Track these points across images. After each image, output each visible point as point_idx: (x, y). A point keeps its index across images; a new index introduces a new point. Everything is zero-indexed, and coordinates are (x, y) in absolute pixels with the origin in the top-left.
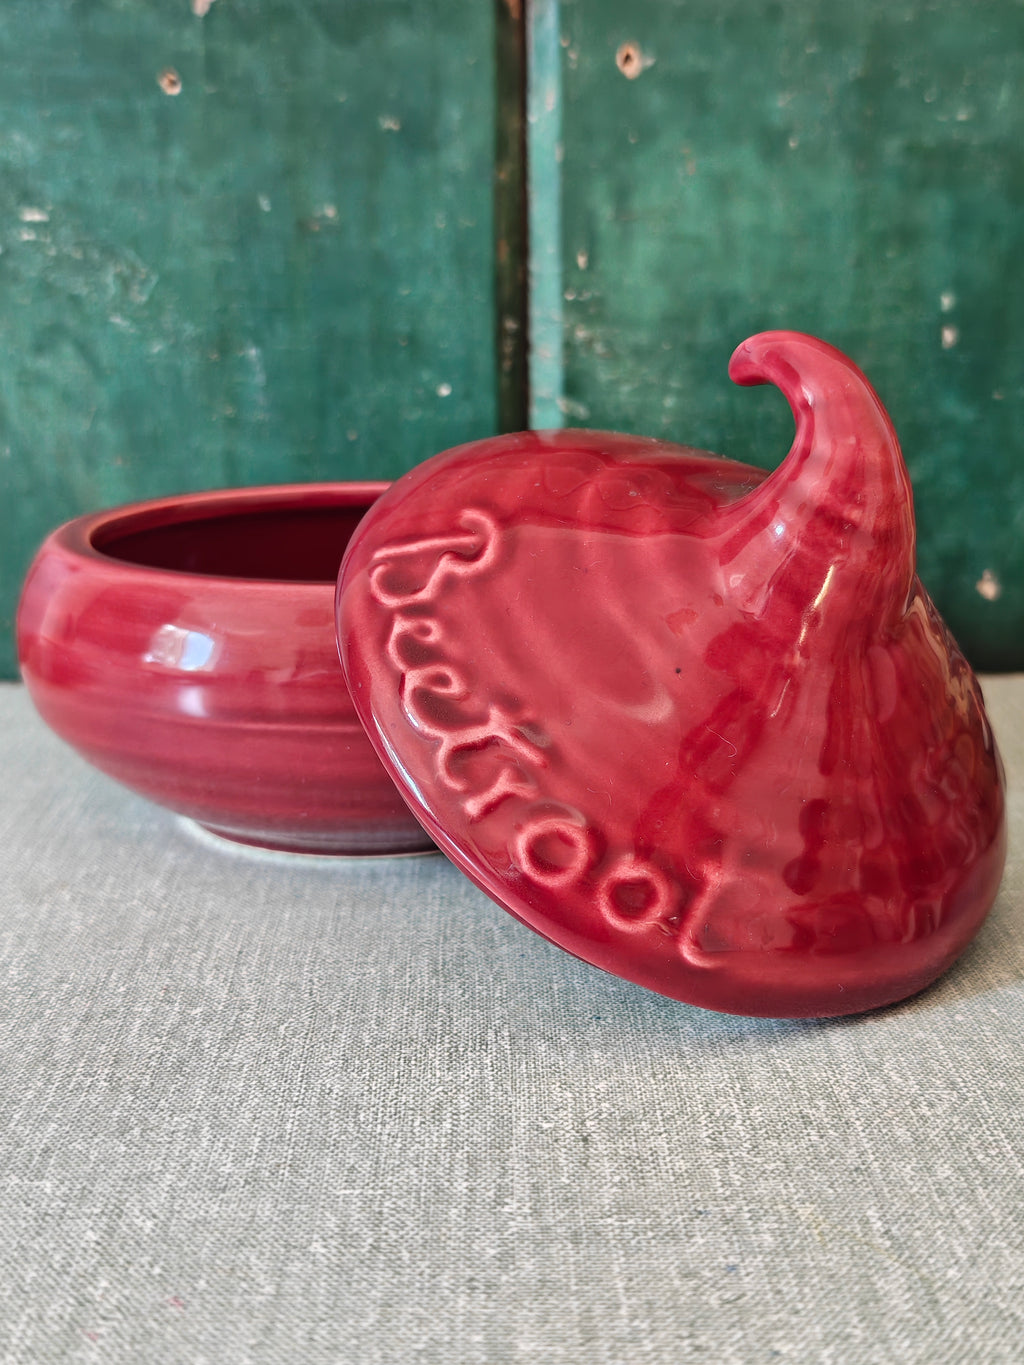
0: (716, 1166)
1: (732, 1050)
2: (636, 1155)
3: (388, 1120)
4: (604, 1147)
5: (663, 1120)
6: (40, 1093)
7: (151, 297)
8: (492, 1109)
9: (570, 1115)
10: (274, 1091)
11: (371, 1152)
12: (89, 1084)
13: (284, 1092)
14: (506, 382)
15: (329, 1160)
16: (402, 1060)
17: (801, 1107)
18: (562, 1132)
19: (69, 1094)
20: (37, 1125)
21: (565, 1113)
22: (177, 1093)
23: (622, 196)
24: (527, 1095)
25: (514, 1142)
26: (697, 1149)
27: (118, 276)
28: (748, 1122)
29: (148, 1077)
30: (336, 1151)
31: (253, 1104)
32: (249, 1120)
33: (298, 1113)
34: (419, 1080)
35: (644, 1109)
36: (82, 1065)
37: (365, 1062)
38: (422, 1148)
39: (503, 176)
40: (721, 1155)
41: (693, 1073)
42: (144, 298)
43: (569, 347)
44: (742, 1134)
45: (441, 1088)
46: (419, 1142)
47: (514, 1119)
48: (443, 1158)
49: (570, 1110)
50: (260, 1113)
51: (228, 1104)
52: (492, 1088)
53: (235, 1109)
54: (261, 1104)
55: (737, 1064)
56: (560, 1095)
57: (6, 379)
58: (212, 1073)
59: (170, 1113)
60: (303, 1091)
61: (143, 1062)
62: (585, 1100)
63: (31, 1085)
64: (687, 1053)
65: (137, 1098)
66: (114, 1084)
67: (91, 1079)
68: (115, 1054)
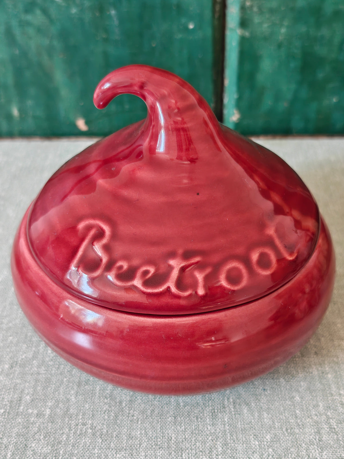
1: (314, 413)
6: (68, 436)
8: (230, 452)
10: (151, 438)
12: (85, 430)
13: (154, 438)
14: (216, 23)
16: (195, 419)
17: (341, 453)
19: (78, 437)
21: (256, 454)
22: (117, 437)
24: (242, 442)
29: (105, 426)
31: (144, 446)
32: (144, 457)
33: (161, 452)
34: (202, 432)
35: (284, 453)
36: (81, 417)
41: (301, 428)
43: (243, 9)
45: (210, 438)
49: (258, 453)
50: (147, 452)
51: (135, 446)
52: (229, 438)
53: (138, 449)
54: (147, 446)
55: (317, 422)
56: (253, 442)
57: (14, 23)
58: (128, 425)
59: (115, 451)
60: (161, 438)
61: (102, 416)
62: (263, 446)
63: (64, 430)
64: (298, 414)
65: (103, 441)
66: (94, 431)
67: (85, 427)
68: (92, 410)
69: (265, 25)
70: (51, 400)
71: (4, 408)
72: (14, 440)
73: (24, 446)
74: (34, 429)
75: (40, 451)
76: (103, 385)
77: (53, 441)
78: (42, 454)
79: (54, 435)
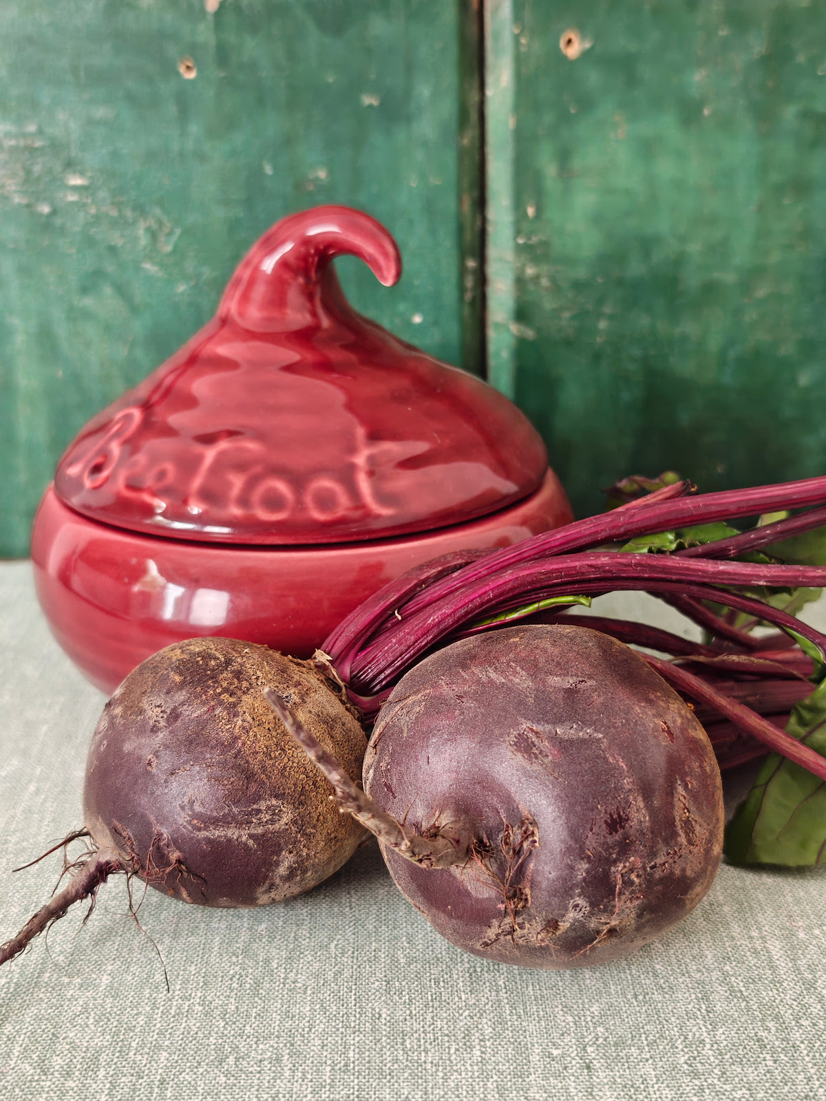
0: (695, 1095)
1: (694, 967)
2: (630, 1083)
3: (429, 1047)
4: (604, 1074)
5: (648, 1045)
6: (150, 1019)
7: (175, 246)
8: (511, 1034)
9: (574, 1040)
10: (335, 1016)
11: (420, 1081)
12: (187, 1008)
13: (343, 1017)
14: (467, 310)
15: (388, 1090)
16: (433, 983)
17: (756, 1030)
18: (569, 1059)
19: (172, 1019)
20: (151, 1053)
21: (569, 1037)
22: (258, 1017)
23: (564, 157)
24: (537, 1019)
25: (532, 1070)
26: (678, 1076)
27: (148, 229)
28: (716, 1046)
29: (232, 1000)
30: (392, 1081)
31: (320, 1030)
32: (319, 1047)
33: (357, 1039)
34: (449, 1004)
35: (631, 1033)
36: (178, 987)
37: (404, 983)
38: (459, 1077)
39: (466, 142)
40: (697, 1082)
41: (666, 993)
42: (168, 248)
43: (520, 282)
44: (712, 1059)
45: (467, 1013)
46: (456, 1071)
47: (529, 1046)
48: (477, 1087)
49: (573, 1035)
50: (327, 1039)
51: (300, 1030)
52: (508, 1012)
53: (307, 1035)
54: (326, 1030)
55: (701, 983)
56: (563, 1018)
57: (57, 314)
58: (283, 996)
59: (255, 1039)
60: (358, 1016)
61: (227, 984)
62: (584, 1024)
63: (140, 1009)
64: (659, 971)
65: (227, 1024)
66: (207, 1008)
67: (187, 1003)
68: (203, 975)
69: (567, 315)
70: (112, 962)
71: (7, 976)
72: (27, 1028)
73: (51, 1036)
74: (73, 1008)
75: (85, 1044)
76: (228, 936)
77: (116, 1027)
78: (91, 1049)
79: (117, 1017)
